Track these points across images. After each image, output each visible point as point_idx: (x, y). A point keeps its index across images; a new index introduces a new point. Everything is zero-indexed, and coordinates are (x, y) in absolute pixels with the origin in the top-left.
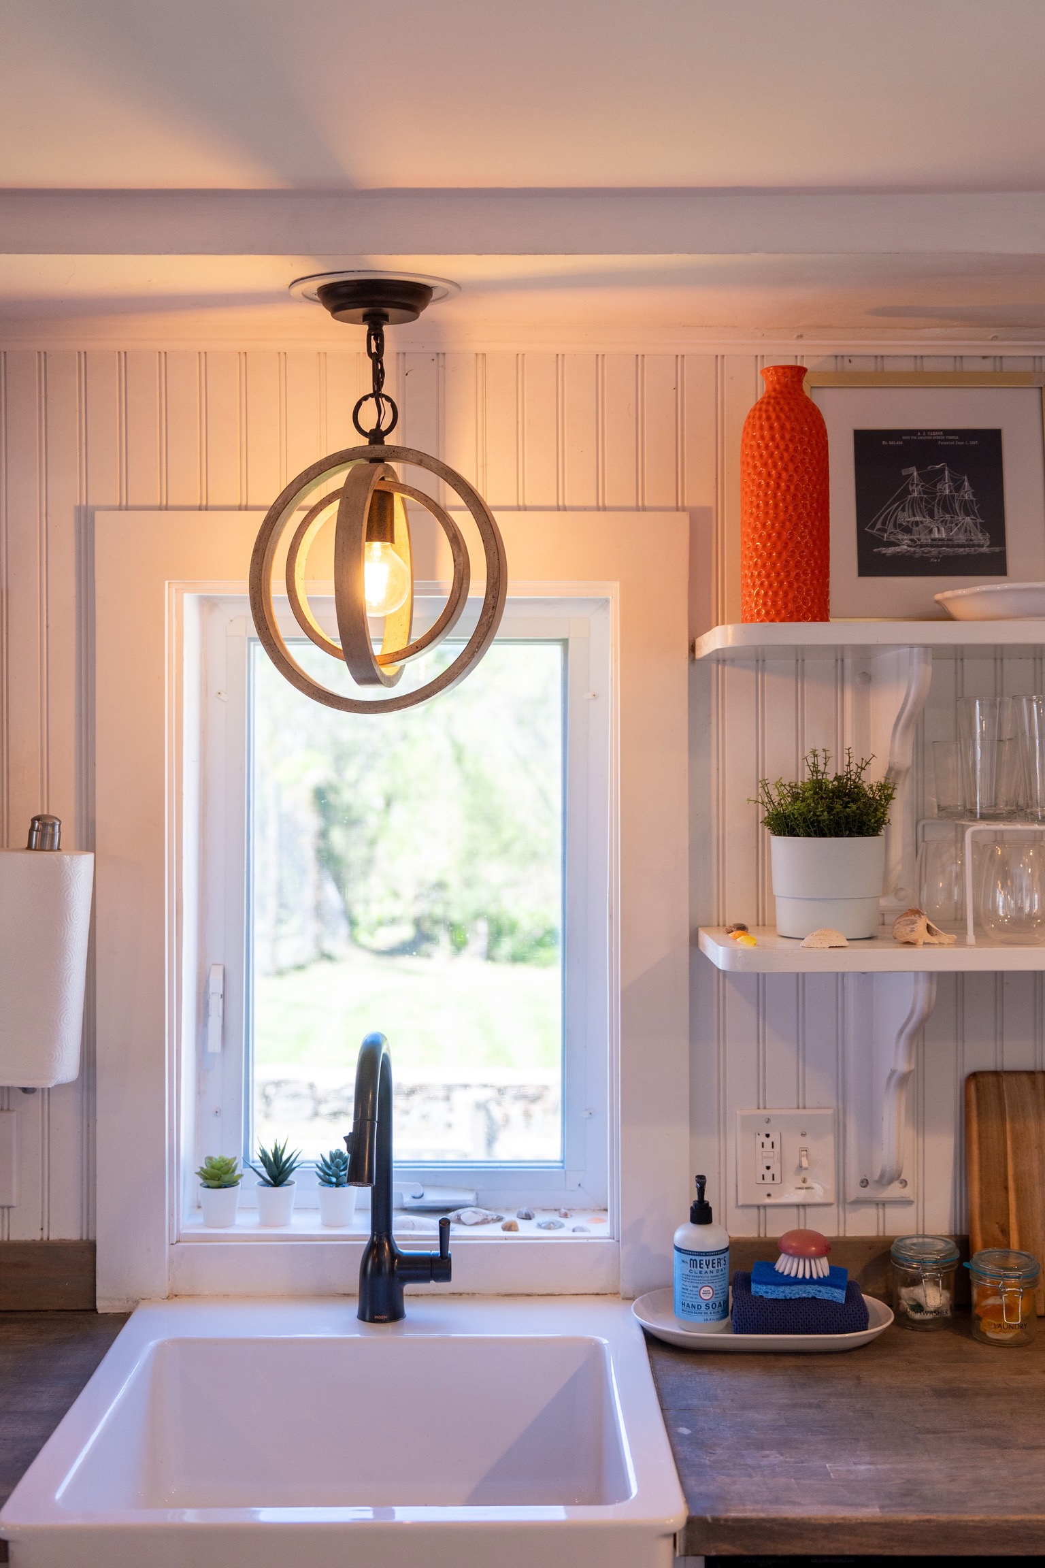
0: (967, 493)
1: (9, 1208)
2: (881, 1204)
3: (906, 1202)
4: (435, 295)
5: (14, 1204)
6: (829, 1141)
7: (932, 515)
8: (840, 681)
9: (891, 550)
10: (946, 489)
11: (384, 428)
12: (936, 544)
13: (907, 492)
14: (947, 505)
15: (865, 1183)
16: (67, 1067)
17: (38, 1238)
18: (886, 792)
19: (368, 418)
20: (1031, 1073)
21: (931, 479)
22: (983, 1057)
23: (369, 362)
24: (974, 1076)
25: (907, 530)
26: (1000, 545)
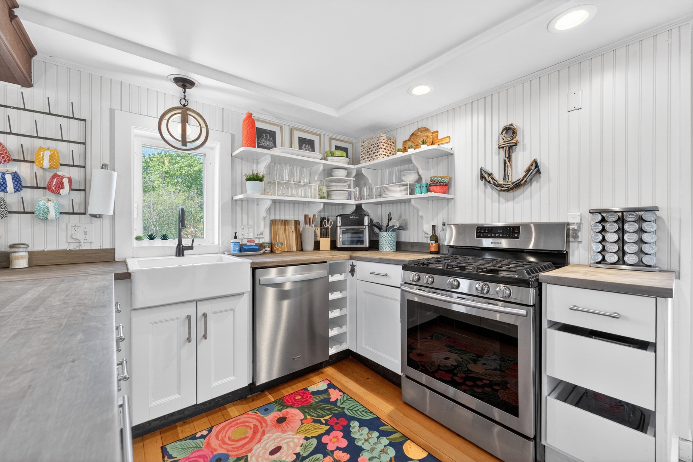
0: (271, 139)
1: (92, 242)
2: (259, 238)
3: (263, 238)
4: (195, 85)
5: (94, 241)
6: (252, 229)
7: (267, 141)
8: (254, 163)
9: (261, 145)
10: (269, 138)
11: (186, 104)
12: (268, 145)
13: (263, 137)
14: (269, 140)
15: (257, 235)
16: (111, 213)
17: (100, 248)
18: (263, 177)
19: (183, 102)
20: (279, 220)
21: (266, 136)
22: (273, 218)
23: (183, 94)
24: (272, 220)
25: (263, 142)
26: (276, 147)
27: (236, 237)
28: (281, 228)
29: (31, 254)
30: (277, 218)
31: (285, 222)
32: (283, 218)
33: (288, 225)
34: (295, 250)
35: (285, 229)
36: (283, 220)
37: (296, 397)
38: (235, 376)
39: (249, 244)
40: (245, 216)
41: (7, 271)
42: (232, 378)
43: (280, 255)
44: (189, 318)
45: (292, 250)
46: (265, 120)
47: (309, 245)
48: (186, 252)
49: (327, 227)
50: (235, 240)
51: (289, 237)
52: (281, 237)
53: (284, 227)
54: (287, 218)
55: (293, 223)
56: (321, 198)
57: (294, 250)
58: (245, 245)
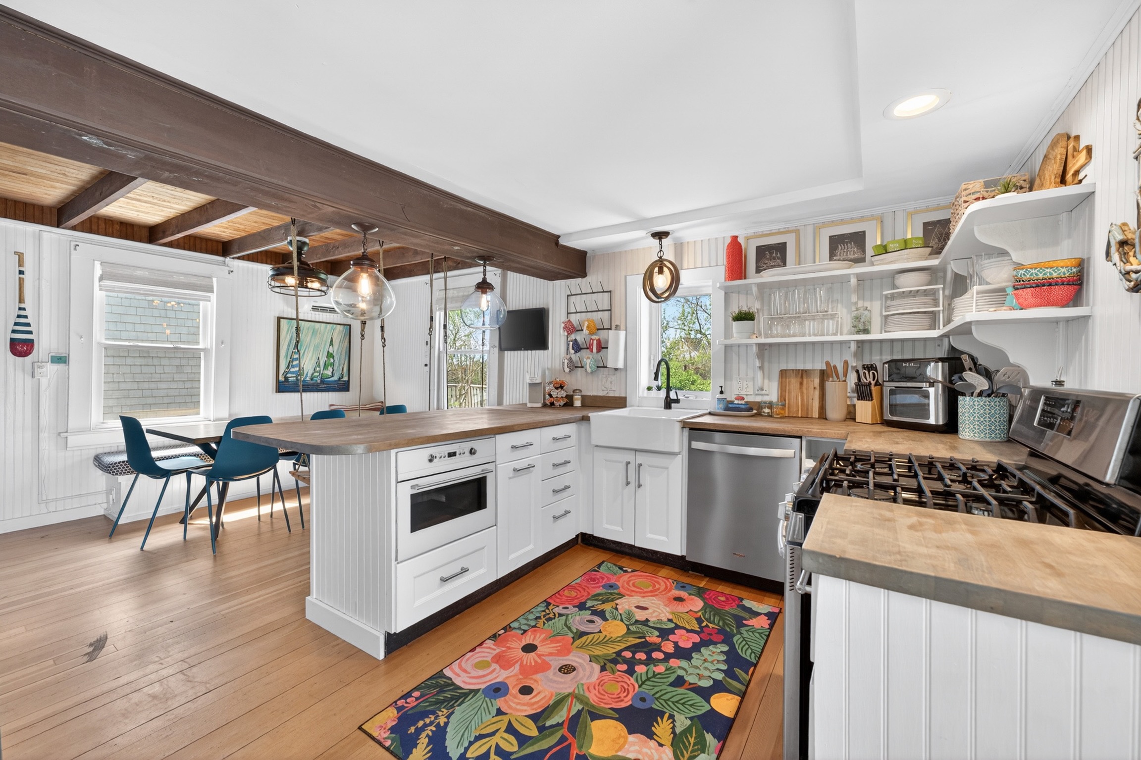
0: (778, 256)
1: (615, 391)
3: (768, 395)
4: (670, 233)
7: (771, 259)
9: (762, 268)
10: (775, 255)
12: (771, 266)
13: (766, 256)
14: (774, 258)
15: (757, 390)
18: (755, 313)
19: (660, 254)
20: (794, 370)
21: (771, 254)
22: (785, 366)
23: (659, 246)
24: (781, 370)
25: (766, 264)
26: (785, 264)
27: (722, 392)
28: (794, 382)
29: (584, 398)
30: (791, 366)
31: (803, 374)
32: (800, 366)
33: (807, 378)
34: (817, 417)
35: (801, 384)
36: (799, 370)
37: (719, 596)
38: (667, 537)
39: (736, 402)
40: (743, 366)
41: (571, 408)
42: (664, 538)
43: (779, 420)
44: (628, 463)
45: (809, 416)
46: (773, 231)
47: (835, 411)
48: (673, 405)
49: (868, 382)
50: (722, 395)
51: (808, 397)
52: (793, 394)
53: (799, 380)
54: (808, 367)
55: (818, 374)
56: (858, 332)
57: (814, 416)
58: (732, 402)
